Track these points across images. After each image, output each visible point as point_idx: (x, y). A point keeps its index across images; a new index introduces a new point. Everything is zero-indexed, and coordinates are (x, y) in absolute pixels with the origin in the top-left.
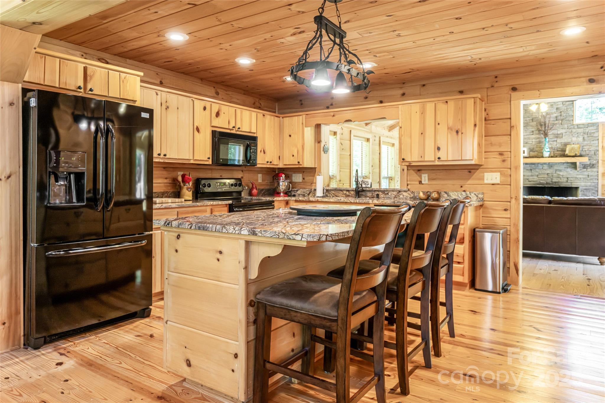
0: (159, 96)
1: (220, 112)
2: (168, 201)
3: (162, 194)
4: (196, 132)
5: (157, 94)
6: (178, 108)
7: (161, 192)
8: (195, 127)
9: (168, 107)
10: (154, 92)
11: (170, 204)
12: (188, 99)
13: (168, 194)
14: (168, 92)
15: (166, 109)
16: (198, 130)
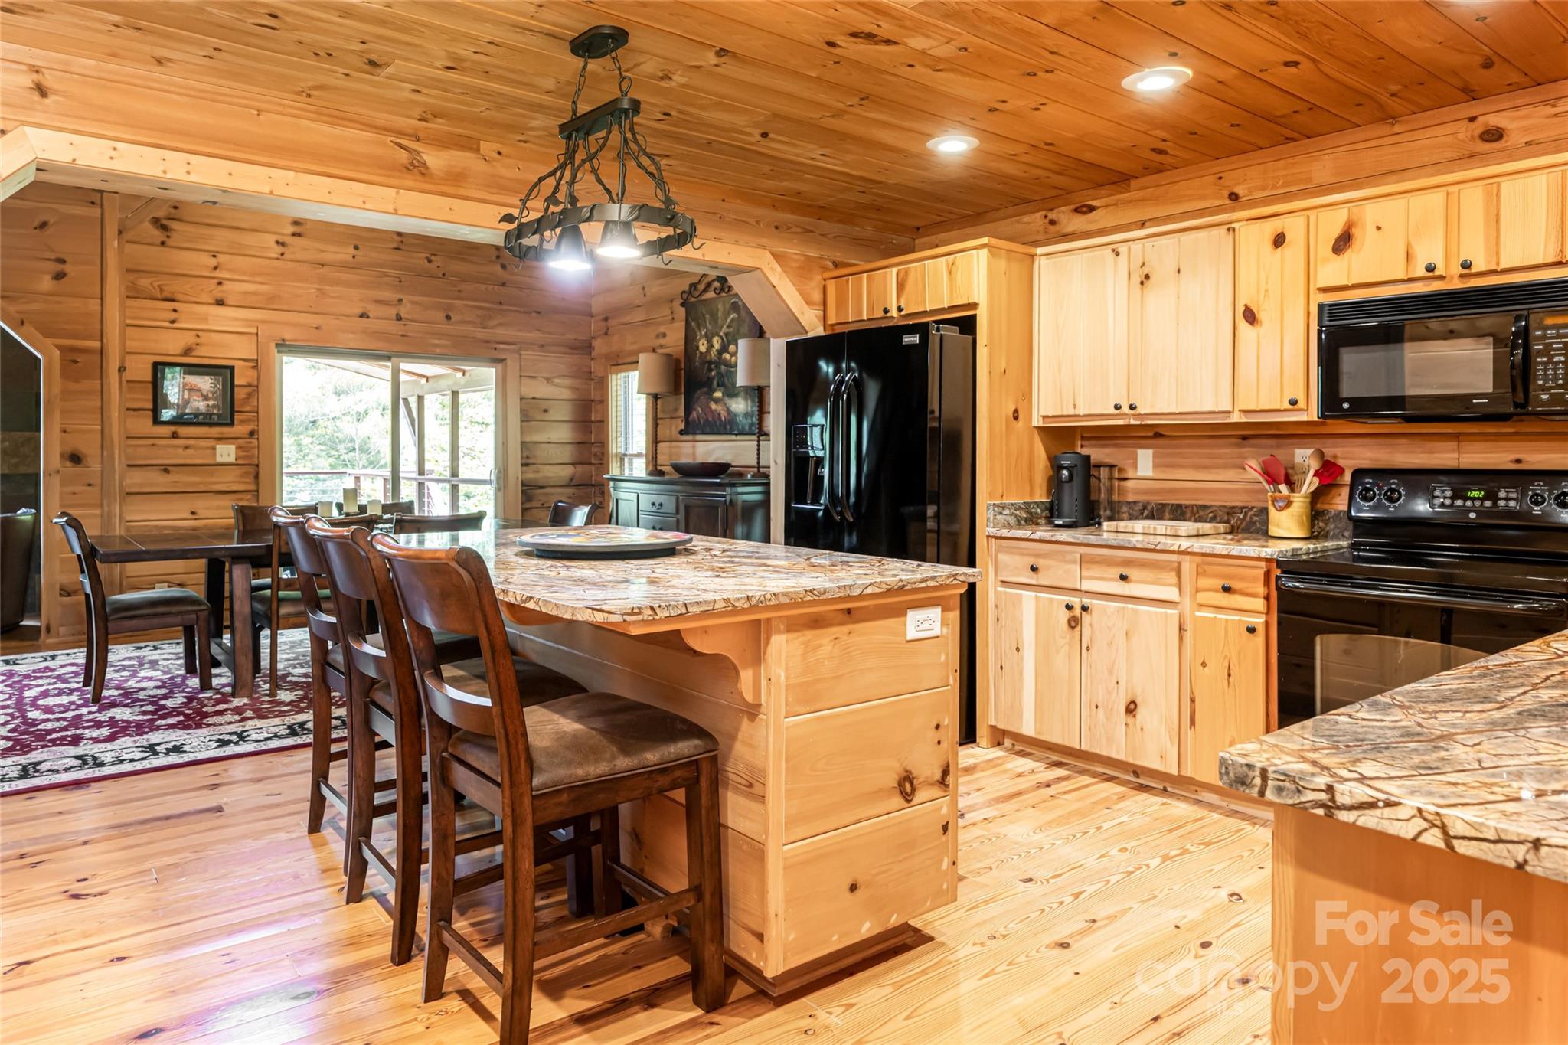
0: (1123, 257)
1: (1355, 231)
2: (1155, 528)
3: (1228, 514)
4: (1243, 325)
5: (1117, 254)
6: (1179, 271)
7: (1225, 507)
8: (1241, 309)
9: (1147, 277)
10: (1107, 252)
11: (1159, 539)
12: (1215, 231)
13: (1246, 513)
14: (1149, 236)
15: (1142, 283)
16: (1250, 316)
